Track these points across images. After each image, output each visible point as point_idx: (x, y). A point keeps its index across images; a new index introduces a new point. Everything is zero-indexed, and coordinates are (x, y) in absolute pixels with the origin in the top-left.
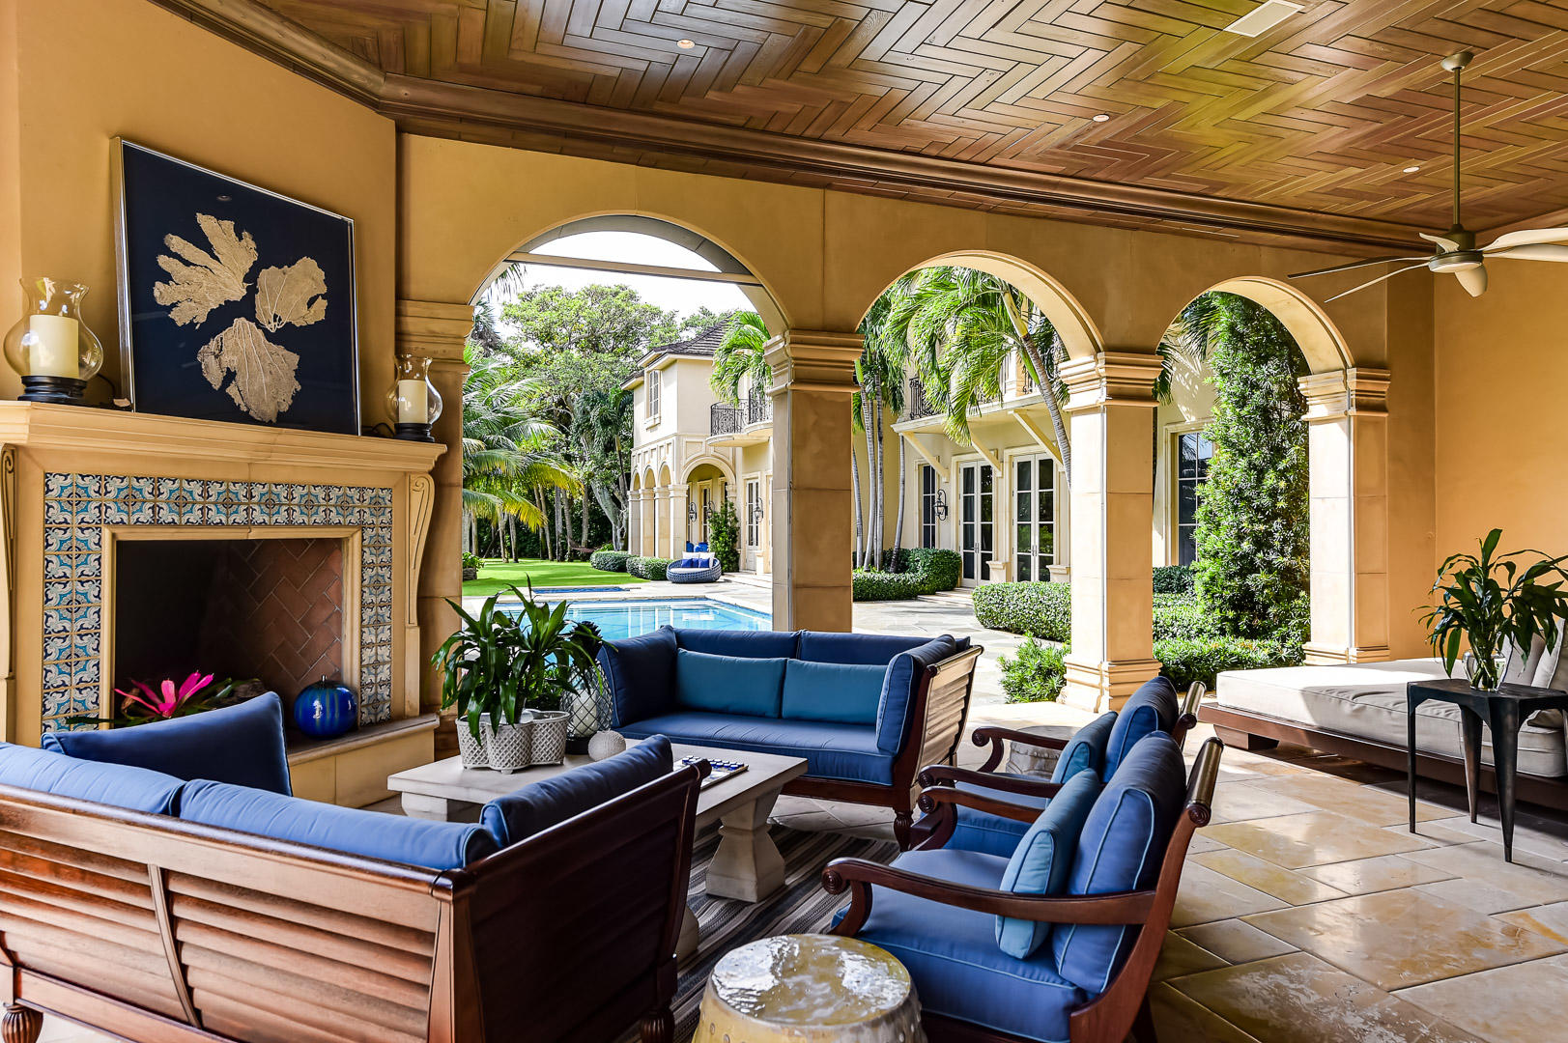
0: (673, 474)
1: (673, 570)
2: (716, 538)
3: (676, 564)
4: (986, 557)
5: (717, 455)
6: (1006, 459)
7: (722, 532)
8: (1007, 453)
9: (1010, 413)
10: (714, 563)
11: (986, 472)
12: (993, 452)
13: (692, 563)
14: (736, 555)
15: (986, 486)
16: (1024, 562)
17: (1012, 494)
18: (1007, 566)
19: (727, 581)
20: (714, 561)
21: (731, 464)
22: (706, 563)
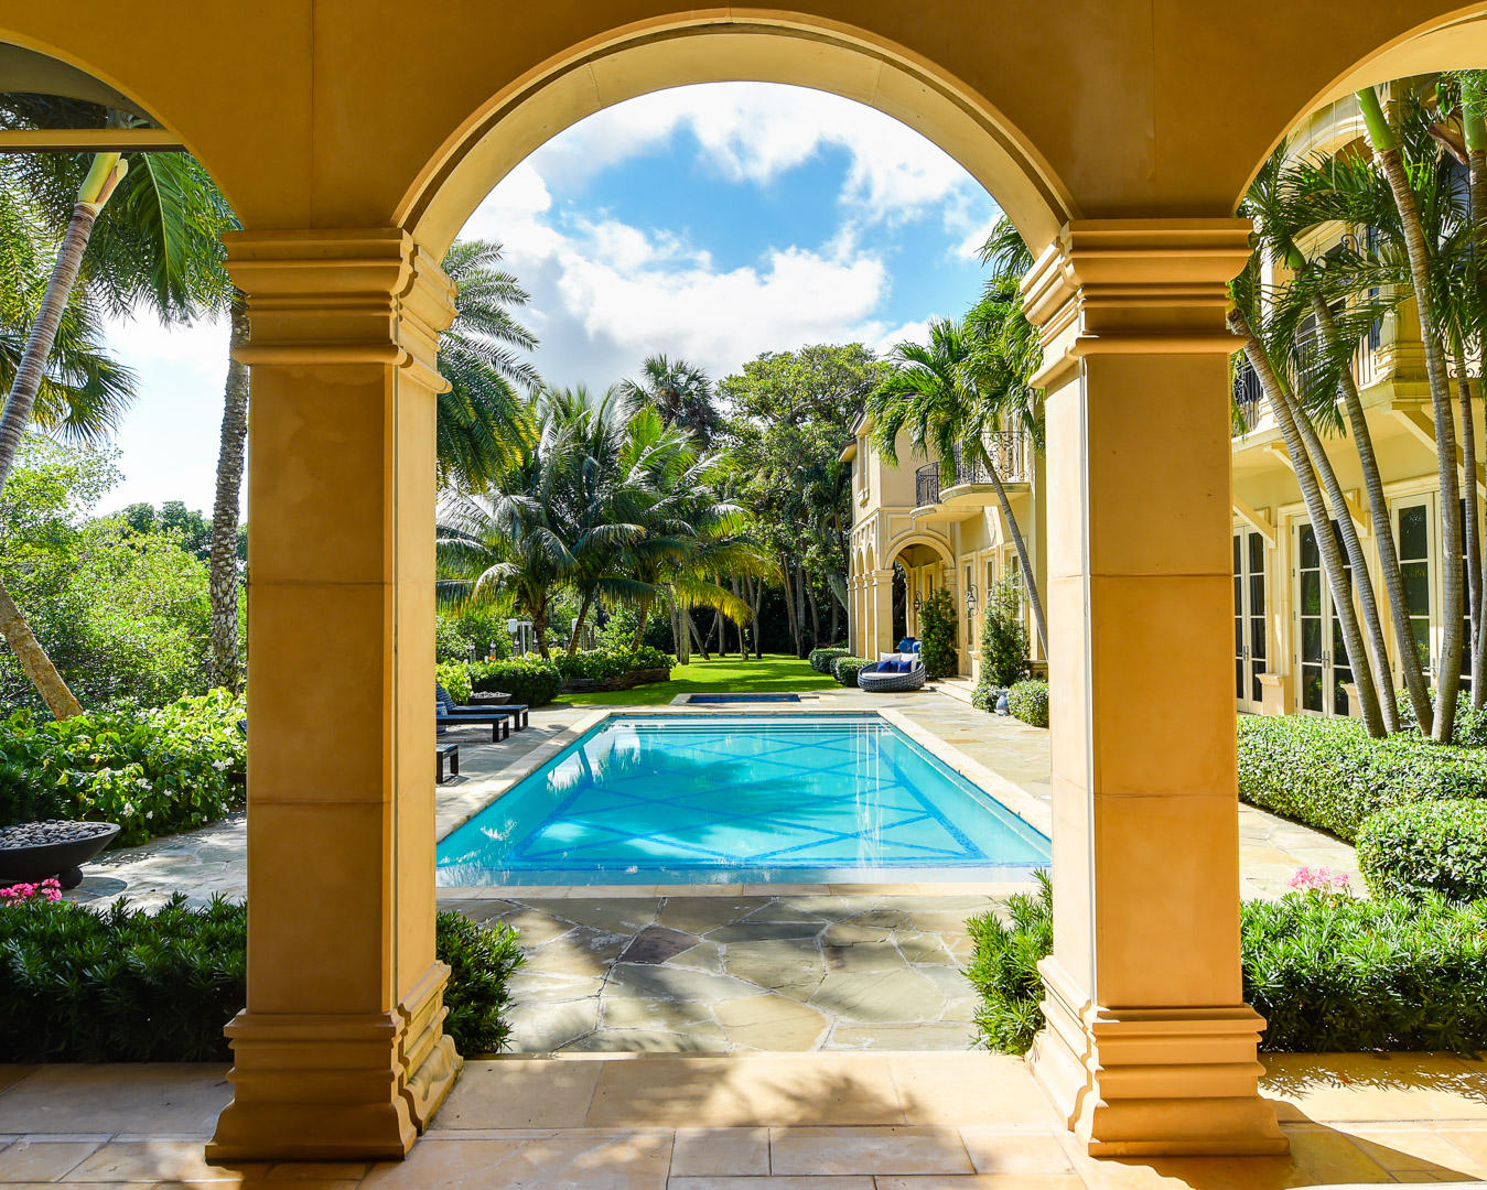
0: (877, 558)
1: (864, 675)
2: (927, 635)
3: (872, 668)
4: (1259, 668)
5: (930, 532)
6: (1281, 521)
7: (933, 627)
8: (1283, 512)
9: (1266, 450)
10: (917, 667)
11: (1256, 541)
12: (1261, 514)
13: (889, 667)
14: (954, 657)
15: (1257, 562)
16: (1311, 677)
17: (1292, 573)
18: (1287, 682)
19: (933, 690)
20: (918, 664)
21: (949, 543)
22: (907, 667)
